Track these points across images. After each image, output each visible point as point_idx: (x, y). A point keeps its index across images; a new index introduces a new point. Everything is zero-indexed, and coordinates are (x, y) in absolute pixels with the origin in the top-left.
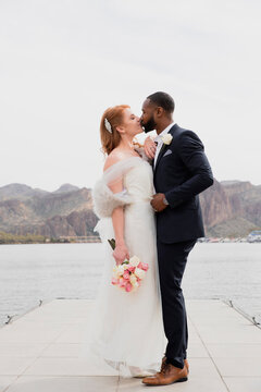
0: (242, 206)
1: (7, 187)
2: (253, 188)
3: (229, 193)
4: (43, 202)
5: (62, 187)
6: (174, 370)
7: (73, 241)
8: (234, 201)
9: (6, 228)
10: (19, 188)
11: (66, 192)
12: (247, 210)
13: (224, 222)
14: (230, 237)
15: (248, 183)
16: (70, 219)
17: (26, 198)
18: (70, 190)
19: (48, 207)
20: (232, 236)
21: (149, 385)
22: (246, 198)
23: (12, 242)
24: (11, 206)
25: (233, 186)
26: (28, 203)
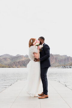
0: (58, 60)
1: (5, 55)
2: (60, 56)
3: (55, 57)
4: (13, 58)
5: (17, 55)
6: (45, 95)
7: (19, 67)
8: (56, 59)
9: (4, 64)
10: (7, 55)
11: (18, 56)
12: (59, 61)
13: (53, 64)
14: (55, 67)
15: (59, 55)
16: (19, 62)
17: (9, 57)
18: (19, 56)
19: (14, 60)
20: (56, 67)
21: (40, 99)
22: (59, 58)
23: (5, 67)
24: (5, 59)
25: (56, 56)
26: (9, 59)
